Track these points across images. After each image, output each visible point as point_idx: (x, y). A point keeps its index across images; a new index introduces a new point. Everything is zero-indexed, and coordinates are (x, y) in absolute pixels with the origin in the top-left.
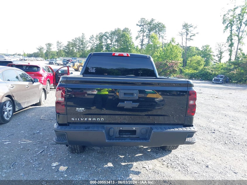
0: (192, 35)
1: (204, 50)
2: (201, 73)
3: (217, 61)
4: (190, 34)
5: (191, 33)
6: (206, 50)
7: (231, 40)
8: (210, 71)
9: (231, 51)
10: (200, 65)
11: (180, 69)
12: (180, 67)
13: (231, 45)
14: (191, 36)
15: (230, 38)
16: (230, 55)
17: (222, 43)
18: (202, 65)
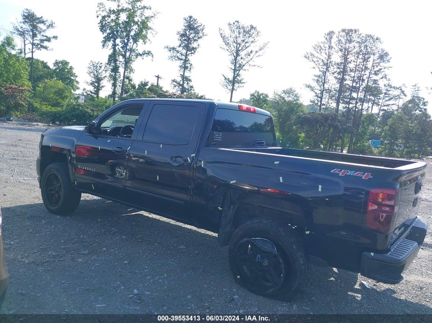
0: (45, 38)
1: (58, 70)
2: (74, 113)
3: (92, 93)
4: (39, 37)
5: (42, 34)
6: (63, 70)
7: (116, 61)
8: (89, 111)
9: (115, 79)
10: (63, 98)
11: (29, 102)
12: (29, 99)
13: (115, 70)
14: (42, 41)
15: (113, 58)
16: (114, 85)
17: (100, 63)
18: (66, 99)
